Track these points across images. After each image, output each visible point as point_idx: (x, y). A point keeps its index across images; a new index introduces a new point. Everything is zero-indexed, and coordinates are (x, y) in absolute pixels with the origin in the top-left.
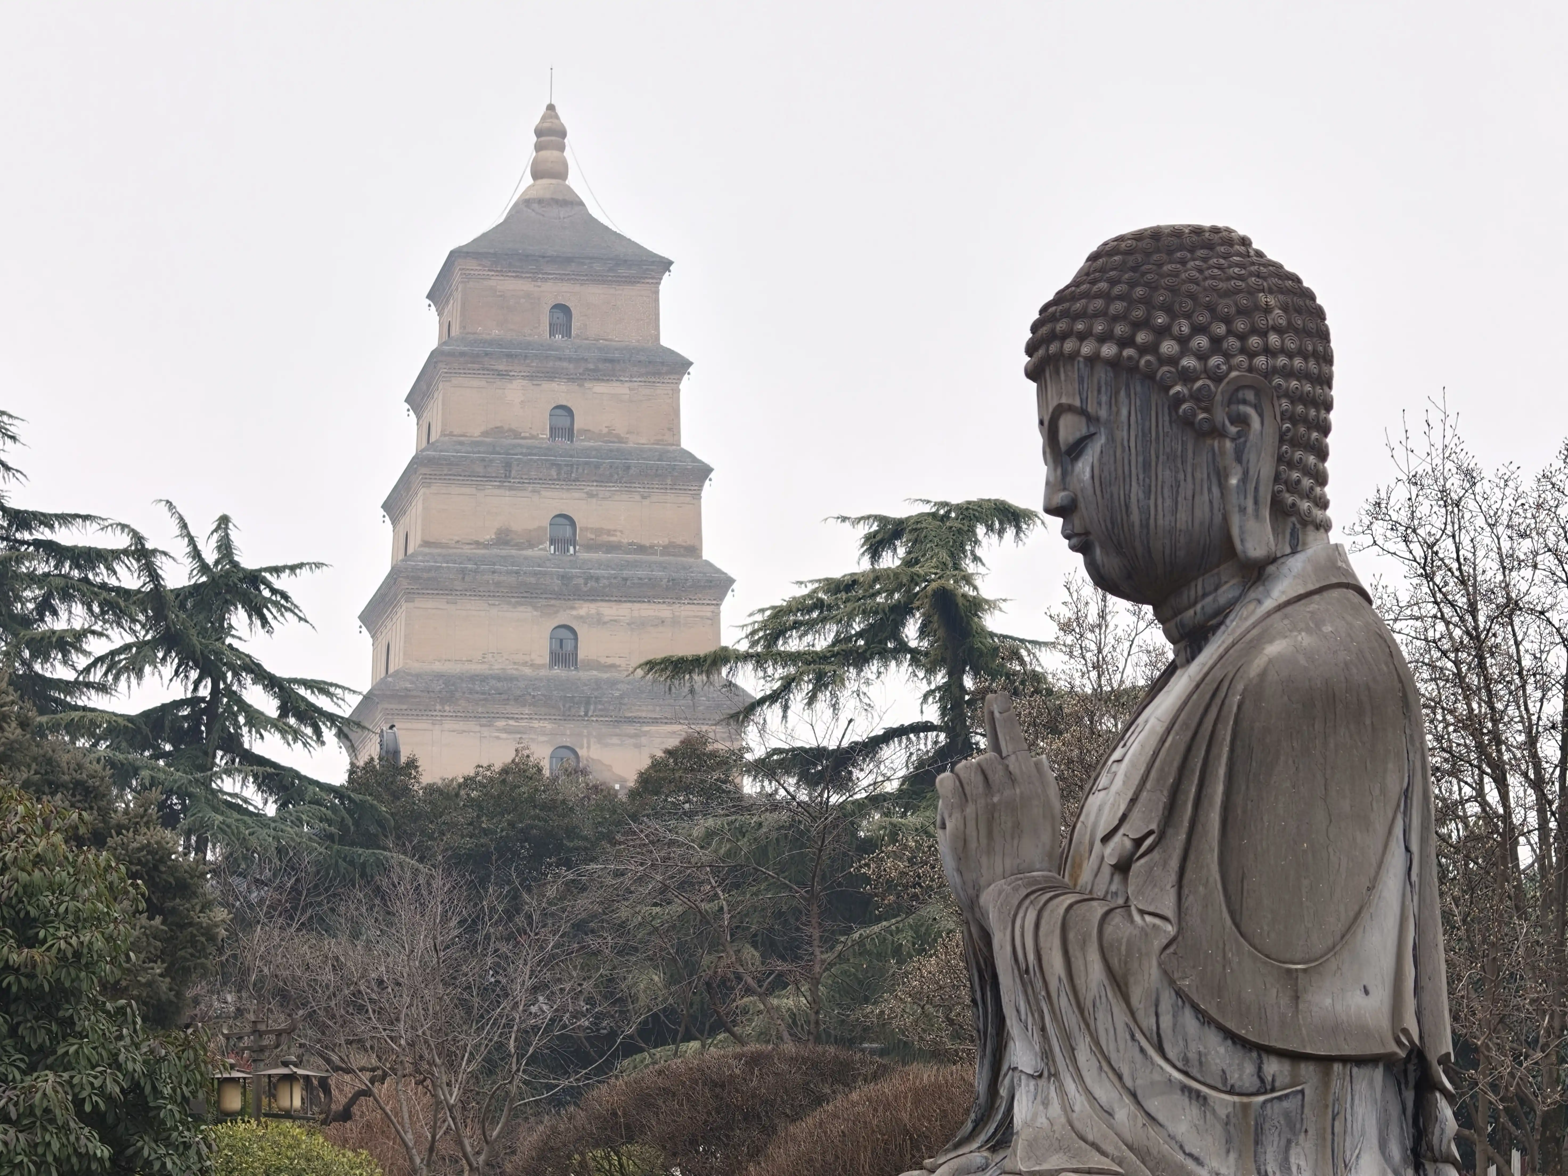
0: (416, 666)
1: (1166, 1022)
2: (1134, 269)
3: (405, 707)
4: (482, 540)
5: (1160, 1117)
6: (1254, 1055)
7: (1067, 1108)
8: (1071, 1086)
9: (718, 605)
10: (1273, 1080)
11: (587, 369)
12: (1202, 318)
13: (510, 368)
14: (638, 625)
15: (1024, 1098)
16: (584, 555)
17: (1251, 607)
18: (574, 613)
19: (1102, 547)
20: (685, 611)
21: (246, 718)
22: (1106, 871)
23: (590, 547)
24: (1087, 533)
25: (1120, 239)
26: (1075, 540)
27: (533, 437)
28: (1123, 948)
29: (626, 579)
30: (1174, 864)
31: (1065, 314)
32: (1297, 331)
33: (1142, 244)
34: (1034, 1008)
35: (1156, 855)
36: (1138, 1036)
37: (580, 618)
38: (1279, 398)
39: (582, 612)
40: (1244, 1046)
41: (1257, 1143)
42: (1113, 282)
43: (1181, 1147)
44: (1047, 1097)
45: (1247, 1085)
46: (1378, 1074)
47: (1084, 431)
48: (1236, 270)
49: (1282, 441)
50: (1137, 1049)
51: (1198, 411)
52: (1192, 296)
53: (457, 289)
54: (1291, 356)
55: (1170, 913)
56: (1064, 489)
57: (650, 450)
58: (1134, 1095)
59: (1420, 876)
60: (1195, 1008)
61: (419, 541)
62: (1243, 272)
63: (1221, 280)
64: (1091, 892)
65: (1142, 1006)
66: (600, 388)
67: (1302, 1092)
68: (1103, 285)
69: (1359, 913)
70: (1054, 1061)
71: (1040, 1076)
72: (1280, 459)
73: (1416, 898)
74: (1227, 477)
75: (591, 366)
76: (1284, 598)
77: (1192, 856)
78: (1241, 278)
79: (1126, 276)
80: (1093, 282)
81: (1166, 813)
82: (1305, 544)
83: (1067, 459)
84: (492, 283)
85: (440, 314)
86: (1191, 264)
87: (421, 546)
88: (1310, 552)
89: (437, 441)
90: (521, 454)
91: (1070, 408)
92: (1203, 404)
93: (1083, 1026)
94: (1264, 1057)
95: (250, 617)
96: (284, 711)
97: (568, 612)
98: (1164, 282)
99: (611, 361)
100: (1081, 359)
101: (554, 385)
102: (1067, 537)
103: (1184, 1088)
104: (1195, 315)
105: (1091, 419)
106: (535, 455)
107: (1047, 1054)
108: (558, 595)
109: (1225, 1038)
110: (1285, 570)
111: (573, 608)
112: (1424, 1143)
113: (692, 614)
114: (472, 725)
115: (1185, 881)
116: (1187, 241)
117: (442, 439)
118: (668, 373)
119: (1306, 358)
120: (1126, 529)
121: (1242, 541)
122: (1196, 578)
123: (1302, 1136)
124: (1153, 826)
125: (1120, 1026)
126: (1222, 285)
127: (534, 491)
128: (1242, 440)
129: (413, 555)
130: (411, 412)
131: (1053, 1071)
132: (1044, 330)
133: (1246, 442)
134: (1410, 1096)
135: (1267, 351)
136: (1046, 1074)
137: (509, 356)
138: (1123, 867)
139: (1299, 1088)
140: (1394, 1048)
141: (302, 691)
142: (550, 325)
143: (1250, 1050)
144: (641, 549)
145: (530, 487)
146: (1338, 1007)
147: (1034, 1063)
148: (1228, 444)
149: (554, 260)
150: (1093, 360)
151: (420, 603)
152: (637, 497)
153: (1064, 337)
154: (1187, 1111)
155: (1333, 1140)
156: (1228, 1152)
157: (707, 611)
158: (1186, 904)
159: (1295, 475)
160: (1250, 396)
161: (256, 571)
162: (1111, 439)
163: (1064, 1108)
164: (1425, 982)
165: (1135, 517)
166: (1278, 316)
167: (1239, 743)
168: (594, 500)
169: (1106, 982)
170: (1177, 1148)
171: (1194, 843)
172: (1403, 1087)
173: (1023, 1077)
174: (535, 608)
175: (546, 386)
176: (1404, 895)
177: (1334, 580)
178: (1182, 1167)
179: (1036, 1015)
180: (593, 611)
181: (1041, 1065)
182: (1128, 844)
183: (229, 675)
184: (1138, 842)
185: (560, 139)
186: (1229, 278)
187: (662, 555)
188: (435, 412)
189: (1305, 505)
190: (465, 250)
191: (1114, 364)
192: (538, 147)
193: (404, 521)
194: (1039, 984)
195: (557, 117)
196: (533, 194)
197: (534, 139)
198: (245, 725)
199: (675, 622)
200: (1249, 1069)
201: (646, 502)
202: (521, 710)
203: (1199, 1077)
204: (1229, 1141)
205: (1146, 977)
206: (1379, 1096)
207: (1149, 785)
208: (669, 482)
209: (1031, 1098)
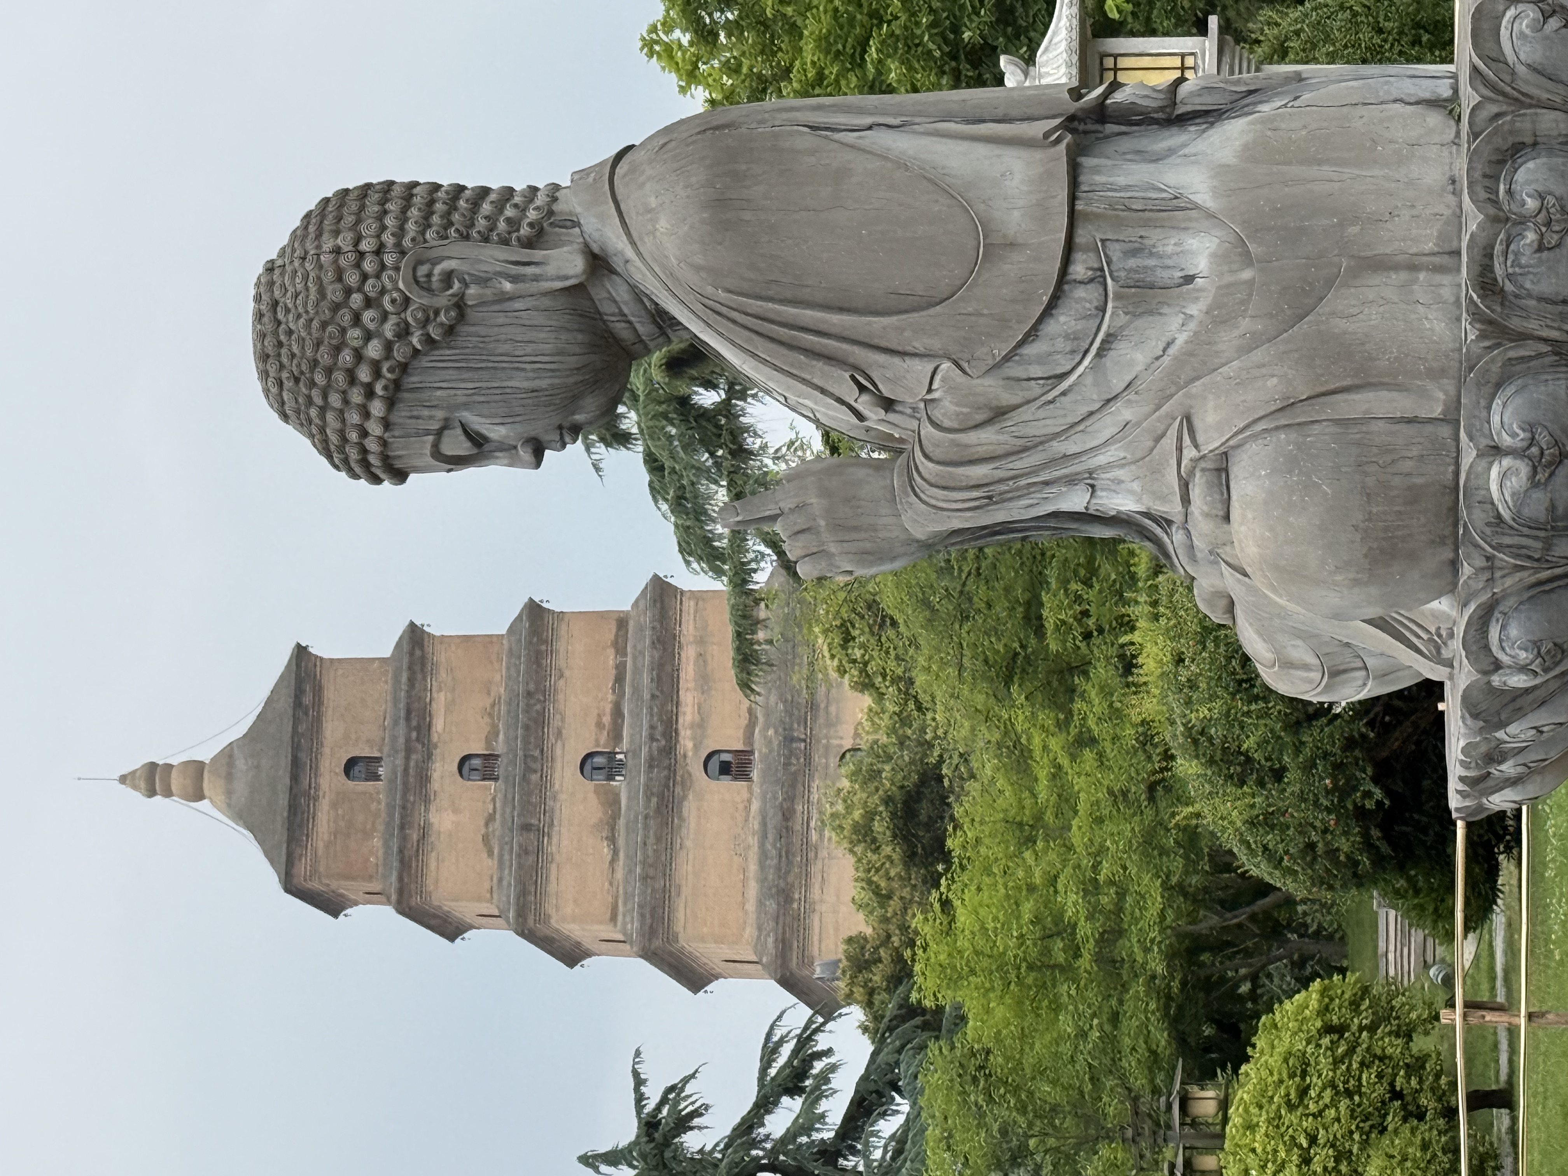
0: (750, 932)
1: (1036, 371)
2: (297, 380)
3: (795, 944)
4: (609, 857)
5: (1128, 378)
6: (1066, 287)
7: (1122, 464)
8: (1101, 459)
9: (682, 592)
10: (1091, 269)
11: (418, 739)
12: (345, 317)
13: (416, 826)
14: (704, 680)
15: (1115, 501)
16: (625, 744)
17: (632, 269)
18: (690, 754)
19: (573, 414)
20: (688, 629)
21: (801, 1135)
22: (891, 417)
23: (616, 735)
24: (560, 427)
25: (267, 392)
26: (567, 439)
27: (494, 800)
28: (965, 410)
29: (653, 696)
30: (881, 358)
31: (341, 449)
32: (358, 221)
33: (272, 371)
34: (1025, 491)
35: (875, 376)
36: (1050, 396)
37: (696, 747)
38: (425, 241)
39: (690, 745)
40: (1058, 298)
41: (1152, 287)
42: (310, 401)
43: (1157, 358)
44: (1113, 481)
45: (1096, 294)
46: (1087, 162)
47: (459, 431)
48: (298, 280)
49: (467, 237)
50: (1063, 398)
51: (438, 319)
52: (324, 325)
53: (328, 885)
54: (383, 228)
55: (930, 367)
56: (515, 447)
57: (508, 669)
58: (1109, 401)
59: (896, 115)
60: (1021, 344)
61: (611, 927)
62: (299, 274)
63: (307, 297)
64: (914, 431)
65: (1021, 394)
66: (438, 724)
67: (1103, 241)
68: (313, 412)
69: (929, 180)
70: (1077, 474)
71: (1093, 486)
72: (486, 239)
73: (917, 120)
74: (503, 293)
75: (414, 735)
76: (624, 238)
77: (876, 341)
78: (306, 277)
79: (304, 390)
80: (310, 421)
81: (834, 363)
82: (571, 213)
83: (487, 447)
84: (321, 845)
85: (356, 903)
86: (292, 326)
87: (615, 925)
88: (579, 209)
89: (498, 908)
90: (512, 812)
91: (436, 446)
92: (432, 315)
93: (1040, 448)
94: (1069, 277)
95: (691, 1128)
96: (793, 1090)
97: (688, 761)
98: (309, 353)
99: (409, 712)
100: (386, 435)
101: (436, 776)
102: (564, 446)
103: (1099, 354)
104: (342, 324)
105: (446, 425)
106: (514, 798)
107: (1071, 481)
108: (672, 770)
109: (1052, 315)
110: (596, 235)
111: (685, 756)
112: (1155, 115)
113: (691, 622)
114: (816, 869)
115: (900, 349)
116: (269, 327)
117: (494, 901)
118: (421, 646)
119: (385, 212)
120: (556, 391)
121: (566, 278)
122: (604, 322)
123: (1146, 242)
124: (847, 375)
125: (1041, 414)
126: (313, 296)
127: (555, 799)
128: (466, 277)
129: (625, 934)
130: (466, 935)
131: (1087, 475)
132: (358, 470)
133: (469, 274)
134: (1110, 128)
135: (379, 251)
136: (1089, 481)
137: (402, 827)
138: (888, 404)
139: (1099, 244)
140: (1063, 146)
141: (773, 1072)
142: (367, 780)
143: (1063, 291)
144: (619, 679)
145: (550, 803)
146: (1021, 203)
147: (1079, 492)
148: (472, 291)
149: (295, 778)
150: (387, 424)
151: (679, 927)
152: (561, 683)
153: (364, 451)
154: (1123, 352)
155: (1151, 210)
156: (1160, 314)
157: (689, 605)
158: (922, 350)
159: (502, 225)
160: (423, 270)
161: (639, 1122)
162: (466, 406)
163: (1122, 466)
164: (1000, 113)
165: (544, 383)
166: (344, 241)
167: (764, 293)
168: (564, 731)
169: (997, 426)
170: (1157, 363)
171: (862, 339)
172: (1101, 135)
173: (1094, 501)
174: (685, 797)
175: (435, 785)
176: (915, 132)
177: (607, 187)
178: (1175, 358)
179: (1032, 490)
180: (689, 732)
181: (1082, 487)
182: (865, 398)
183: (754, 1152)
184: (862, 388)
185: (159, 769)
186: (307, 289)
187: (625, 655)
188: (465, 910)
189: (532, 215)
190: (283, 876)
191: (391, 403)
192: (168, 793)
193: (587, 943)
194: (1003, 487)
195: (133, 773)
196: (220, 798)
197: (158, 798)
198: (809, 1136)
199: (701, 641)
200: (1080, 292)
201: (567, 673)
202: (799, 814)
203: (1088, 342)
204: (1151, 313)
205: (991, 389)
206: (1109, 162)
207: (808, 377)
208: (544, 647)
209: (1115, 495)
